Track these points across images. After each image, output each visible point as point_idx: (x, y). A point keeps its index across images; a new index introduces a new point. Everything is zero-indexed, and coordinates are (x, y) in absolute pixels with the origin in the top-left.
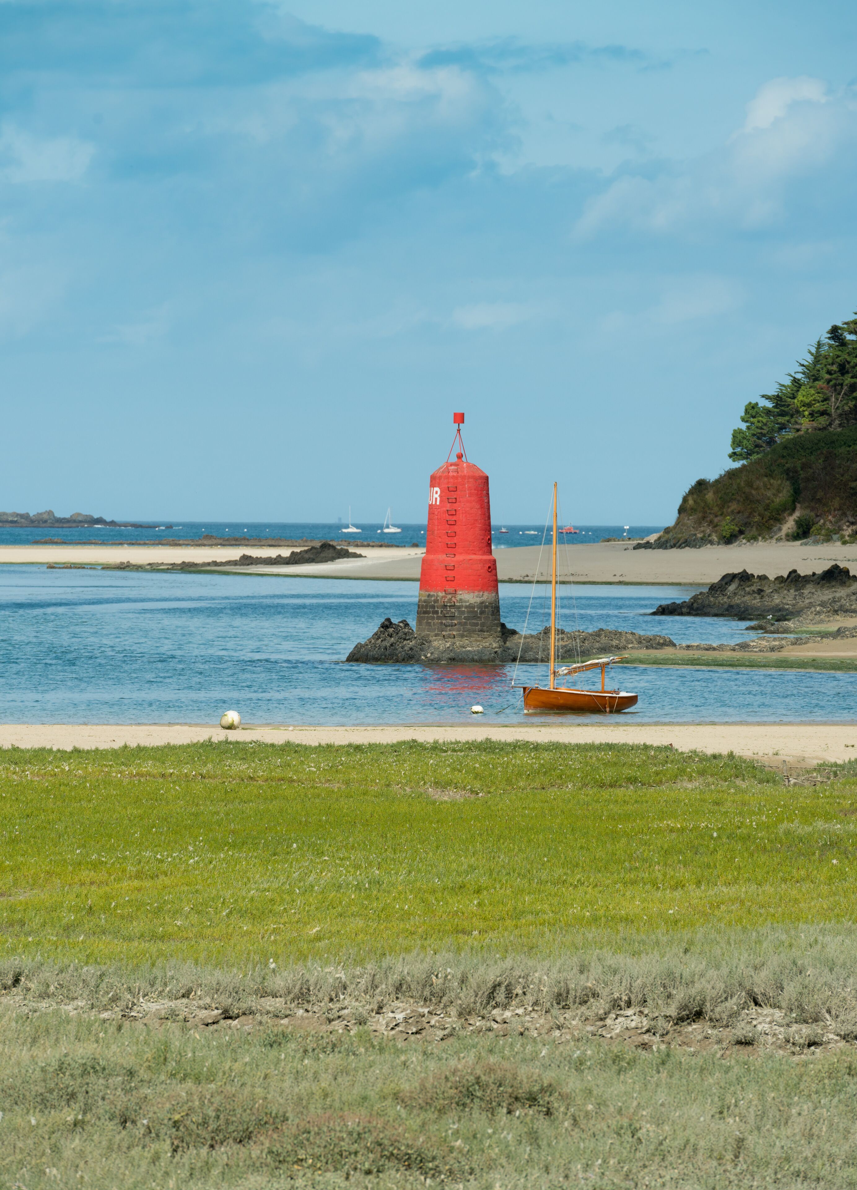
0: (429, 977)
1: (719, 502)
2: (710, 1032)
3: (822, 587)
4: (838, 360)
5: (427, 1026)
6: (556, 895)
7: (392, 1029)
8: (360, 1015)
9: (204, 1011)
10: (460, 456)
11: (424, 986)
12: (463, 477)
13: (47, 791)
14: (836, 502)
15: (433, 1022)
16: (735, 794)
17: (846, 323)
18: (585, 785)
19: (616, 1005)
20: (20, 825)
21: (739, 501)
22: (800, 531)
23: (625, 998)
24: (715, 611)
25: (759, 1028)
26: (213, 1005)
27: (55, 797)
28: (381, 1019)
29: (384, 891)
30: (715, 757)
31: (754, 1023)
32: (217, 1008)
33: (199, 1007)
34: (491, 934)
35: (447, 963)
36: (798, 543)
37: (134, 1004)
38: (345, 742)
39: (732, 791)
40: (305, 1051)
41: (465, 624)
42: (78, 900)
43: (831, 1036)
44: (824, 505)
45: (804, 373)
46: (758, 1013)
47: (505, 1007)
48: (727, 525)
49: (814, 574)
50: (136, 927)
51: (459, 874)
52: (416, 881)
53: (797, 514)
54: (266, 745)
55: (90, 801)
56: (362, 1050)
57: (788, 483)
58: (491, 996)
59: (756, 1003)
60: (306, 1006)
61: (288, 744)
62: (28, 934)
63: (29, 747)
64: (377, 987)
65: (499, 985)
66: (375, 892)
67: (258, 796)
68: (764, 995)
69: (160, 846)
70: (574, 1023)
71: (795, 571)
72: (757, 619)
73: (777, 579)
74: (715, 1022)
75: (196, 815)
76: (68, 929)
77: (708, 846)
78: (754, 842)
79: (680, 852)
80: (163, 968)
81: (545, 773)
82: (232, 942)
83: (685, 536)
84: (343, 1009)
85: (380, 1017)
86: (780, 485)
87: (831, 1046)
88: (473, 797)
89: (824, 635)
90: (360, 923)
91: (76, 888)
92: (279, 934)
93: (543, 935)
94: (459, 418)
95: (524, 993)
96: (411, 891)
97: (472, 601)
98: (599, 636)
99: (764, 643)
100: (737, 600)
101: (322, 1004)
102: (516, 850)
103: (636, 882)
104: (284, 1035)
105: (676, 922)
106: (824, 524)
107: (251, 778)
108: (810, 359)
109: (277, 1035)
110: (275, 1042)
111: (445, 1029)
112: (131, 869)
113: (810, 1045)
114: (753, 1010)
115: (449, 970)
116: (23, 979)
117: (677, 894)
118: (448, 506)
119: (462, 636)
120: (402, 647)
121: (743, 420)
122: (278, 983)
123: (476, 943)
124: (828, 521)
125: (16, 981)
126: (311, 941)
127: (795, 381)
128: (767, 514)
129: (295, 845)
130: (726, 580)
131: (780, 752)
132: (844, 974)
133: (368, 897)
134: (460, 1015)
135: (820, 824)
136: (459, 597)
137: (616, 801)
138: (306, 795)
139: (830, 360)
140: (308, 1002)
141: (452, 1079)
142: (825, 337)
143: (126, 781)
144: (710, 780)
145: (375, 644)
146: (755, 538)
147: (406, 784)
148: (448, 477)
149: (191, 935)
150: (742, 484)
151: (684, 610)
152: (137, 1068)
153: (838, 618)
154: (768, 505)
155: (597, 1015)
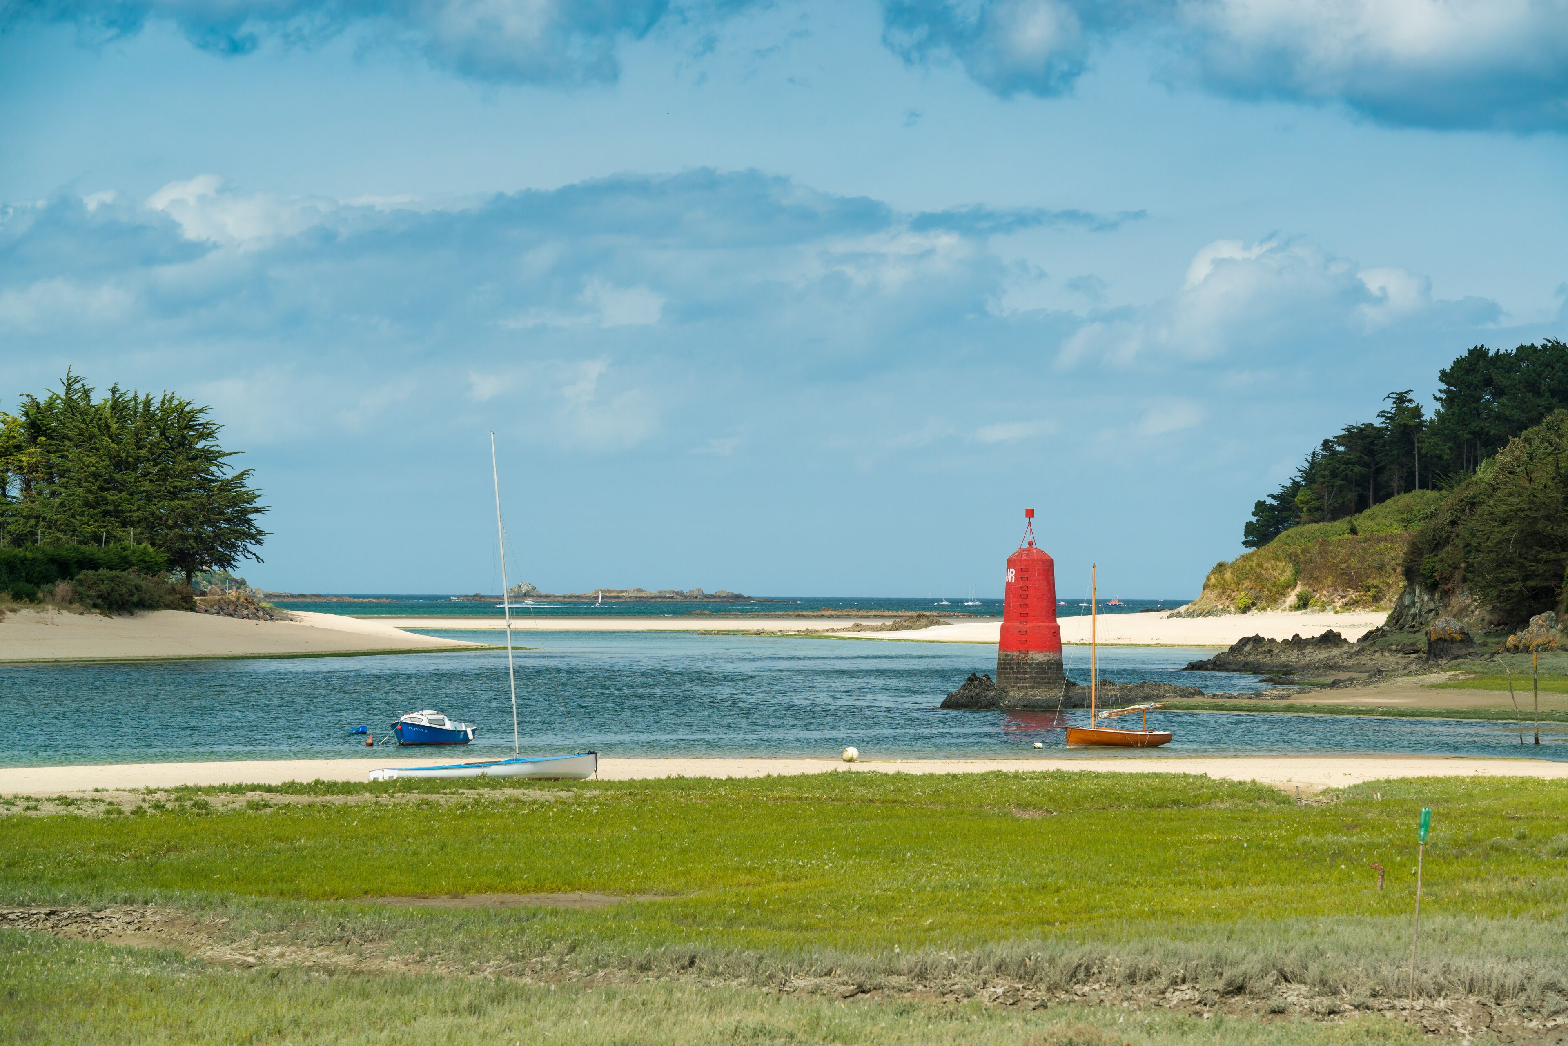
0: (1024, 960)
1: (1236, 579)
2: (1249, 1003)
3: (1320, 648)
4: (1329, 467)
5: (1022, 998)
6: (1120, 894)
7: (994, 1000)
8: (969, 990)
9: (843, 987)
10: (1030, 544)
11: (1020, 966)
12: (1033, 560)
13: (709, 811)
14: (1329, 580)
15: (1026, 996)
16: (1258, 813)
17: (1335, 437)
18: (1139, 806)
19: (1174, 982)
20: (688, 838)
21: (1251, 580)
22: (1301, 603)
23: (1180, 975)
24: (1233, 667)
25: (1289, 1000)
26: (850, 982)
27: (715, 817)
28: (985, 993)
29: (983, 891)
30: (1240, 783)
31: (1285, 995)
32: (853, 984)
33: (839, 983)
34: (1069, 925)
35: (1038, 948)
36: (1299, 612)
37: (786, 981)
38: (944, 772)
39: (1256, 810)
40: (930, 1018)
41: (1036, 677)
42: (737, 898)
43: (1347, 1006)
44: (1319, 583)
45: (1301, 477)
46: (1287, 988)
47: (1084, 983)
48: (1242, 598)
49: (1313, 637)
50: (785, 919)
51: (1042, 877)
52: (1007, 882)
53: (1298, 589)
54: (881, 774)
55: (743, 819)
56: (975, 1017)
57: (1290, 565)
58: (1074, 975)
59: (1287, 980)
60: (924, 982)
61: (898, 773)
62: (699, 925)
63: (692, 776)
64: (981, 968)
65: (1080, 965)
66: (975, 892)
67: (877, 815)
68: (1292, 973)
69: (801, 855)
70: (1140, 996)
71: (1297, 635)
72: (1268, 674)
73: (1283, 641)
74: (1254, 995)
75: (829, 830)
76: (731, 921)
77: (1240, 855)
78: (1277, 852)
79: (1218, 859)
80: (810, 952)
81: (1106, 796)
82: (863, 931)
83: (1209, 607)
84: (954, 984)
85: (984, 991)
86: (1284, 567)
87: (1347, 1014)
88: (1049, 815)
89: (1322, 686)
90: (964, 916)
91: (736, 889)
92: (900, 925)
93: (1112, 925)
94: (1030, 513)
95: (1100, 972)
96: (1004, 891)
97: (1041, 659)
98: (1142, 687)
99: (1275, 692)
100: (1251, 659)
101: (937, 981)
102: (1087, 857)
103: (1184, 883)
104: (911, 1005)
105: (1219, 915)
106: (1320, 597)
107: (871, 801)
108: (1307, 465)
109: (905, 1005)
110: (904, 1011)
111: (1036, 1001)
112: (779, 873)
113: (1330, 1013)
114: (1284, 985)
115: (1039, 954)
116: (697, 961)
117: (1217, 892)
118: (1021, 584)
119: (1033, 687)
120: (985, 697)
121: (1254, 514)
122: (903, 964)
123: (1058, 933)
124: (1323, 595)
125: (692, 963)
126: (927, 930)
127: (1295, 483)
128: (1274, 589)
129: (909, 854)
130: (1243, 642)
131: (1293, 780)
132: (1357, 956)
133: (969, 896)
134: (1049, 989)
135: (1330, 837)
136: (1030, 656)
137: (1164, 819)
138: (915, 815)
139: (1323, 467)
140: (926, 979)
141: (1049, 1040)
142: (1318, 448)
143: (771, 803)
144: (1238, 801)
145: (963, 694)
146: (1264, 609)
147: (994, 806)
148: (1021, 561)
149: (829, 926)
150: (1254, 565)
151: (1209, 666)
152: (796, 1031)
153: (1333, 672)
154: (1275, 583)
155: (1159, 989)
